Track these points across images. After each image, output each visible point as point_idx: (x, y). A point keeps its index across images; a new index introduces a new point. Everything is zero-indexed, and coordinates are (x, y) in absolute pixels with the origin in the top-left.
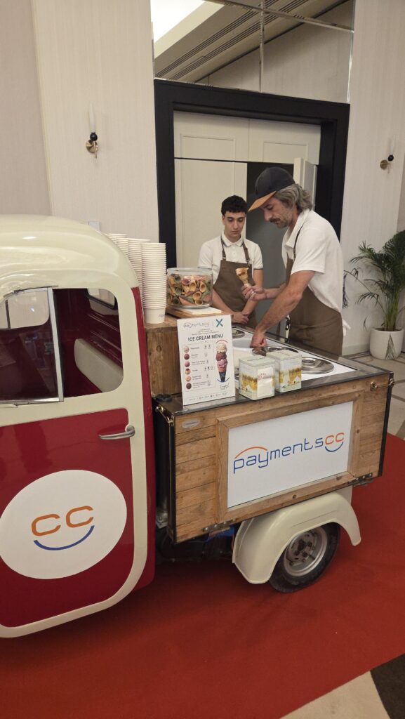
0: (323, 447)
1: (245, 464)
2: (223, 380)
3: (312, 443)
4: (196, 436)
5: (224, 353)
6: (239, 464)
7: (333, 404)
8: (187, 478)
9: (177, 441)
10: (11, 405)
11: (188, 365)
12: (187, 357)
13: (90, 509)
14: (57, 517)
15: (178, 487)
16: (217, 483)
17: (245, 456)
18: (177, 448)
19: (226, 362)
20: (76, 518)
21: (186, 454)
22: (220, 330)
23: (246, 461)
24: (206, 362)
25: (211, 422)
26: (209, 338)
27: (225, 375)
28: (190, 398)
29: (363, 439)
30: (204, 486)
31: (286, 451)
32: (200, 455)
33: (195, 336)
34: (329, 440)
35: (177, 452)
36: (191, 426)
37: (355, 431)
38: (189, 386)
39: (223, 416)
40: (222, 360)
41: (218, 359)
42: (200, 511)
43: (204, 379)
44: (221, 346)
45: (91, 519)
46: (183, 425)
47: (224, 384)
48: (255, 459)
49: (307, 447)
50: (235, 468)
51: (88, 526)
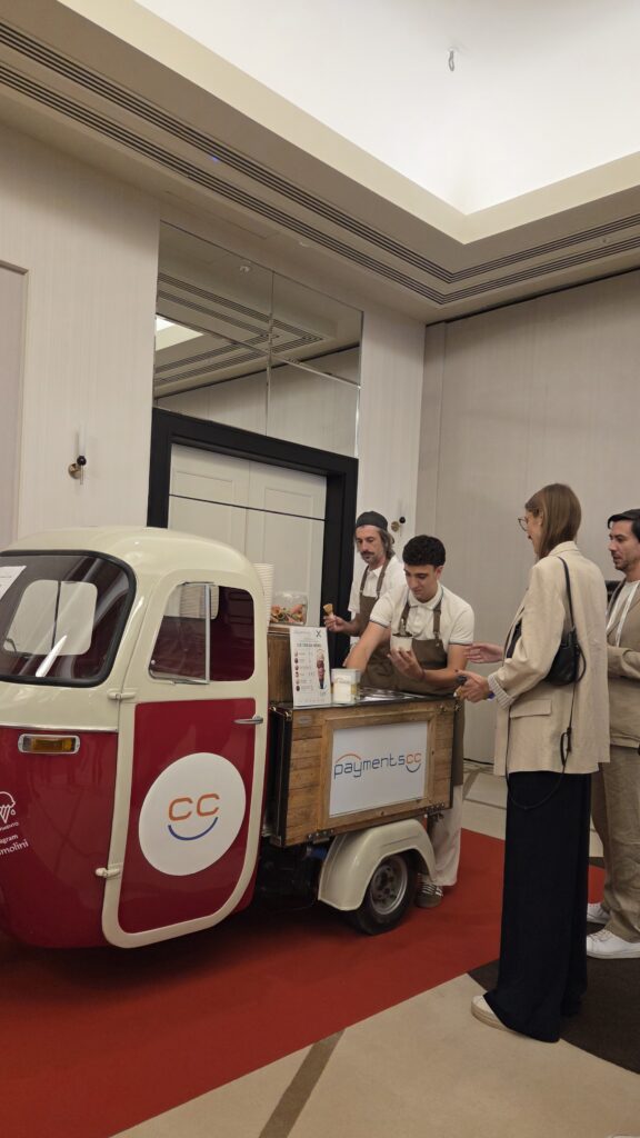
0: (405, 766)
1: (344, 770)
2: (322, 687)
3: (396, 760)
4: (307, 733)
5: (323, 662)
6: (339, 769)
7: (413, 721)
8: (297, 776)
10: (170, 682)
11: (297, 669)
12: (296, 661)
13: (217, 798)
14: (190, 801)
15: (291, 785)
16: (320, 786)
17: (343, 762)
19: (324, 671)
20: (207, 805)
22: (318, 641)
23: (345, 767)
24: (310, 668)
27: (323, 683)
28: (299, 700)
30: (309, 787)
31: (375, 764)
32: (309, 755)
33: (302, 643)
34: (410, 759)
36: (305, 723)
37: (431, 753)
38: (298, 689)
39: (331, 717)
40: (321, 669)
41: (319, 666)
42: (307, 816)
43: (308, 683)
44: (320, 655)
45: (216, 810)
46: (298, 721)
47: (323, 691)
48: (351, 767)
49: (393, 762)
50: (336, 774)
51: (212, 818)
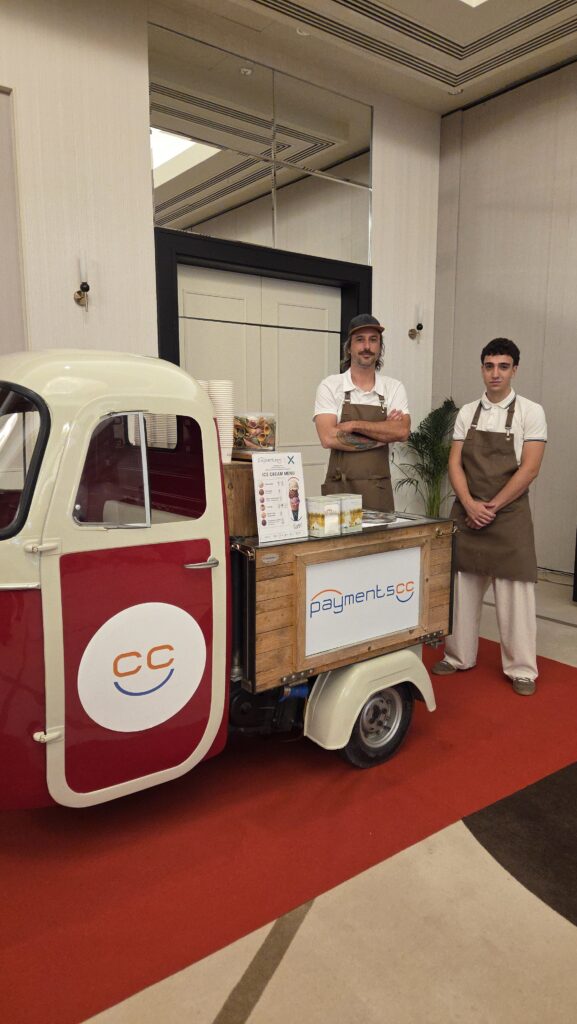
0: (394, 596)
1: (321, 608)
2: (296, 519)
3: (384, 591)
4: (275, 573)
5: (296, 491)
6: (315, 607)
7: (403, 548)
8: (266, 618)
9: (257, 578)
11: (262, 501)
12: (262, 493)
13: (171, 648)
14: (138, 655)
15: (259, 628)
16: (294, 627)
17: (320, 599)
18: (258, 584)
19: (298, 501)
20: (157, 658)
21: (266, 591)
22: (291, 468)
23: (322, 604)
24: (280, 500)
25: (289, 558)
26: (281, 474)
27: (297, 514)
28: (266, 535)
29: (432, 590)
30: (281, 629)
31: (358, 597)
32: (279, 594)
33: (269, 472)
34: (401, 589)
35: (257, 589)
36: (271, 562)
37: (424, 580)
38: (264, 523)
39: (301, 552)
40: (294, 498)
41: (291, 496)
42: (279, 658)
43: (278, 516)
44: (293, 484)
45: (172, 660)
46: (264, 560)
47: (297, 523)
48: (330, 603)
49: (380, 594)
50: (312, 612)
51: (168, 669)
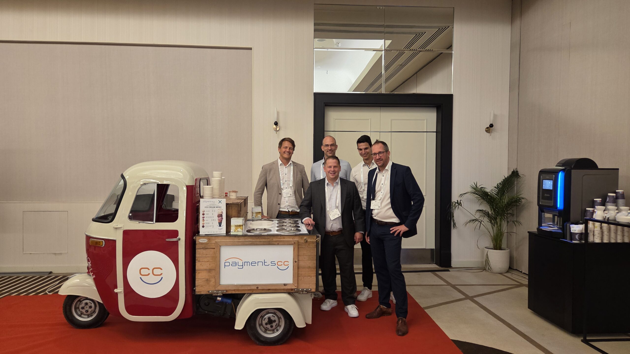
0: (276, 266)
1: (230, 264)
2: (220, 226)
3: (268, 263)
5: (222, 214)
6: (227, 264)
7: (278, 244)
9: (197, 247)
10: (137, 222)
11: (204, 218)
12: (203, 214)
13: (162, 269)
14: (149, 269)
15: (197, 268)
16: (215, 270)
19: (222, 218)
21: (201, 253)
22: (220, 205)
23: (231, 263)
24: (212, 217)
25: (213, 241)
26: (214, 207)
27: (221, 224)
28: (204, 231)
30: (210, 270)
31: (253, 263)
32: (207, 256)
33: (208, 206)
34: (279, 263)
35: (197, 251)
36: (203, 242)
37: (295, 262)
39: (218, 240)
40: (220, 217)
41: (218, 216)
44: (220, 211)
45: (161, 274)
46: (200, 241)
48: (236, 264)
49: (266, 264)
50: (225, 266)
